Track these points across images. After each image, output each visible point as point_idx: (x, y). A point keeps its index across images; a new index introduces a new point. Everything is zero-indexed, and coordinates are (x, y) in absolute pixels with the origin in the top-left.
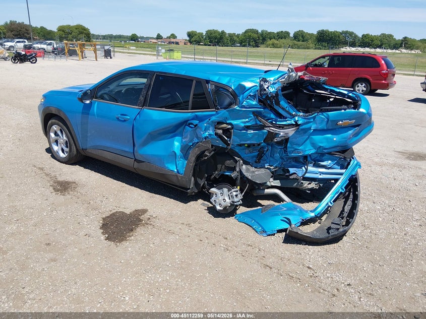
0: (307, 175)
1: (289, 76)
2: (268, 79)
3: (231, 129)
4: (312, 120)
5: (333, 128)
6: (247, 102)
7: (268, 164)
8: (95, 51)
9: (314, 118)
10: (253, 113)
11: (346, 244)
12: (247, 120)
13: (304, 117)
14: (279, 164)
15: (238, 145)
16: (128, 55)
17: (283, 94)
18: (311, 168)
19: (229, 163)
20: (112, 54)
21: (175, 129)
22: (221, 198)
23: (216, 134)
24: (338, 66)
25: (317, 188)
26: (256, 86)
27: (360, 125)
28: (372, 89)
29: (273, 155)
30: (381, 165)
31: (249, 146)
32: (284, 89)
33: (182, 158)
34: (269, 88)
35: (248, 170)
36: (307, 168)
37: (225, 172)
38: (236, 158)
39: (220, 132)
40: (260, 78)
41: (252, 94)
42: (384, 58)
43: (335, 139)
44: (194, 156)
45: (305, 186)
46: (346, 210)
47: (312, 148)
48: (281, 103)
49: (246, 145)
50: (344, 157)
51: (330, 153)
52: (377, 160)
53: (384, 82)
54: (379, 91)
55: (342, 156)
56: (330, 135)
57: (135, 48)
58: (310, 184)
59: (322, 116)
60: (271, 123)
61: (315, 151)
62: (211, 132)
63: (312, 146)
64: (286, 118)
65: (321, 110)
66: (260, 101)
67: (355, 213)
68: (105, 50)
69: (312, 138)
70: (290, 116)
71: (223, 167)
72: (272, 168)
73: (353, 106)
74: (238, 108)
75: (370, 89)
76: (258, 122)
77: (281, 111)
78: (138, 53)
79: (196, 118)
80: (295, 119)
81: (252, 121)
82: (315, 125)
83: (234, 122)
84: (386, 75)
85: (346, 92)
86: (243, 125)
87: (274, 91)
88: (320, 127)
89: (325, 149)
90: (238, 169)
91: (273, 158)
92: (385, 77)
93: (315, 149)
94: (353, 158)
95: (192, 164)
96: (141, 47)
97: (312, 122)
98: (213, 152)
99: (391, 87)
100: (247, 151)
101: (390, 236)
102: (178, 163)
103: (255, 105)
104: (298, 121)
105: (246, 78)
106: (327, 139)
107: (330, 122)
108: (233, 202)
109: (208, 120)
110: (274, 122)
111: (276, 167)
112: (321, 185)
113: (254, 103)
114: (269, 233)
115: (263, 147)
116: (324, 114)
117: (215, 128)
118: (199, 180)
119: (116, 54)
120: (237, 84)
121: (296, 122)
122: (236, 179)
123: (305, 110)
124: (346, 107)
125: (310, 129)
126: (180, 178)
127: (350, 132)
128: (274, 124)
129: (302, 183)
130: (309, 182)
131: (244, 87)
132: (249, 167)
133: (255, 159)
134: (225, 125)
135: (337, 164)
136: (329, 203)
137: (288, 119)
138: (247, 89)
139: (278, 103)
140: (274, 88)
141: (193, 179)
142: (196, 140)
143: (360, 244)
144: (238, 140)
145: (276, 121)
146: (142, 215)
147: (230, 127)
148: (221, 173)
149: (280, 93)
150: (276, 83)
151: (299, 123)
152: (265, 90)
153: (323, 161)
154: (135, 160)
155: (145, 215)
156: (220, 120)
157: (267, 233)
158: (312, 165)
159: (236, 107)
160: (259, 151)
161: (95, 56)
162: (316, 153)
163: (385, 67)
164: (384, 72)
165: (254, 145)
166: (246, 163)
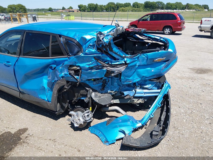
0: (136, 95)
1: (117, 30)
2: (103, 32)
3: (80, 70)
4: (137, 59)
5: (152, 63)
6: (88, 50)
7: (110, 90)
8: (27, 18)
9: (138, 58)
10: (94, 57)
11: (163, 145)
12: (91, 63)
13: (131, 58)
14: (117, 89)
15: (87, 80)
16: (47, 19)
17: (114, 43)
18: (138, 90)
19: (82, 92)
20: (37, 19)
21: (43, 71)
22: (77, 119)
23: (70, 74)
24: (155, 20)
25: (143, 102)
26: (94, 38)
27: (169, 60)
28: (173, 31)
29: (113, 84)
30: (181, 78)
31: (95, 80)
32: (114, 39)
33: (50, 91)
34: (104, 39)
35: (96, 96)
36: (136, 90)
37: (81, 98)
38: (87, 88)
39: (72, 72)
40: (97, 32)
41: (91, 44)
42: (179, 15)
43: (153, 71)
44: (56, 90)
45: (135, 102)
46: (162, 120)
47: (138, 77)
48: (113, 49)
49: (93, 80)
50: (159, 82)
51: (150, 80)
52: (179, 75)
53: (179, 27)
54: (177, 32)
55: (158, 81)
56: (149, 68)
57: (50, 15)
58: (138, 100)
59: (143, 56)
60: (108, 64)
61: (140, 79)
62: (66, 73)
63: (138, 76)
64: (118, 59)
65: (143, 52)
66: (98, 49)
67: (169, 124)
68: (33, 17)
69: (137, 71)
70: (121, 58)
71: (79, 94)
72: (113, 92)
73: (164, 48)
74: (83, 55)
75: (172, 31)
76: (99, 64)
77: (114, 55)
78: (52, 18)
79: (55, 63)
80: (125, 60)
81: (94, 63)
82: (139, 62)
83: (81, 65)
84: (180, 23)
85: (159, 38)
86: (88, 67)
87: (107, 41)
88: (142, 63)
89: (147, 78)
90: (89, 96)
91: (113, 85)
92: (180, 24)
93: (140, 78)
94: (165, 82)
95: (56, 95)
96: (54, 15)
97: (137, 60)
98: (70, 86)
99: (183, 30)
100: (95, 83)
101: (192, 135)
102: (47, 94)
103: (95, 52)
104: (127, 61)
105: (87, 32)
106: (148, 71)
107: (148, 60)
108: (86, 121)
109: (62, 64)
110: (110, 63)
111: (116, 91)
112: (146, 100)
113: (93, 50)
114: (110, 143)
115: (105, 80)
116: (145, 54)
117: (69, 70)
118: (64, 104)
119: (39, 19)
120: (80, 37)
121: (125, 62)
122: (89, 102)
123: (131, 53)
124: (159, 49)
125: (136, 65)
126: (49, 105)
127: (163, 65)
128: (110, 64)
129: (133, 100)
130: (137, 99)
131: (85, 39)
132: (97, 93)
133: (100, 87)
134: (75, 67)
135: (155, 86)
136: (151, 115)
137: (120, 60)
138: (87, 40)
139: (111, 50)
140: (108, 39)
141: (59, 104)
142: (56, 79)
143: (173, 144)
144: (86, 77)
145: (111, 62)
146: (22, 134)
147: (79, 68)
148: (79, 98)
149: (112, 42)
150: (109, 35)
151: (128, 62)
152: (101, 41)
153: (146, 85)
154: (20, 93)
155: (25, 134)
156: (71, 64)
157: (109, 143)
158: (139, 88)
159: (81, 54)
160: (103, 82)
161: (27, 21)
162: (141, 80)
163: (179, 19)
164: (179, 22)
165: (98, 79)
166: (94, 90)
